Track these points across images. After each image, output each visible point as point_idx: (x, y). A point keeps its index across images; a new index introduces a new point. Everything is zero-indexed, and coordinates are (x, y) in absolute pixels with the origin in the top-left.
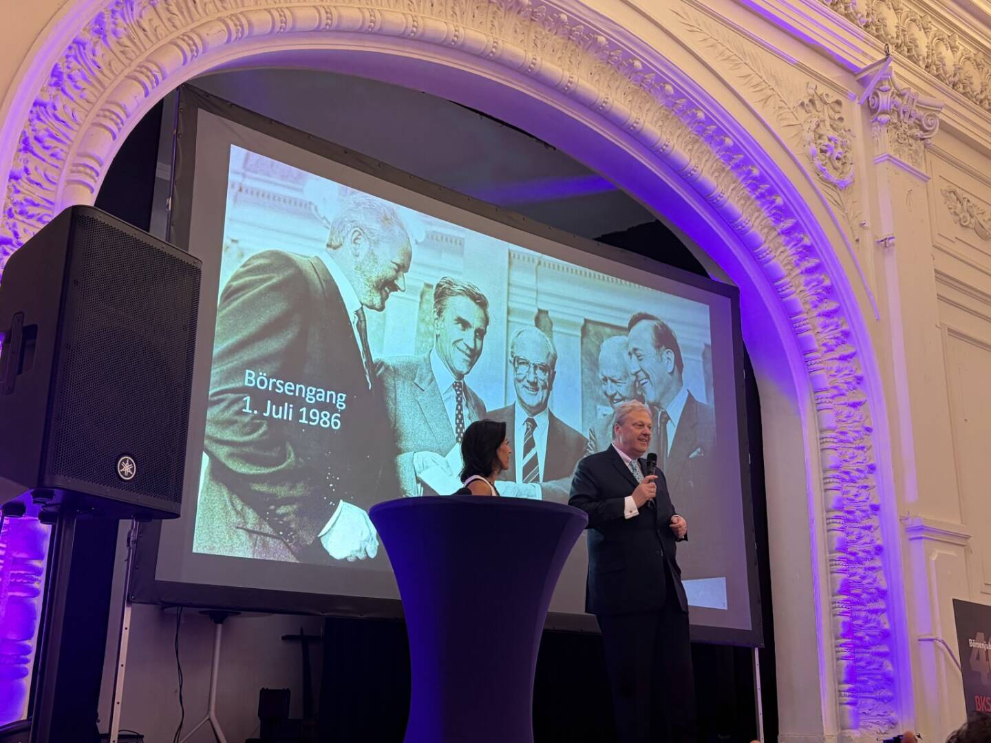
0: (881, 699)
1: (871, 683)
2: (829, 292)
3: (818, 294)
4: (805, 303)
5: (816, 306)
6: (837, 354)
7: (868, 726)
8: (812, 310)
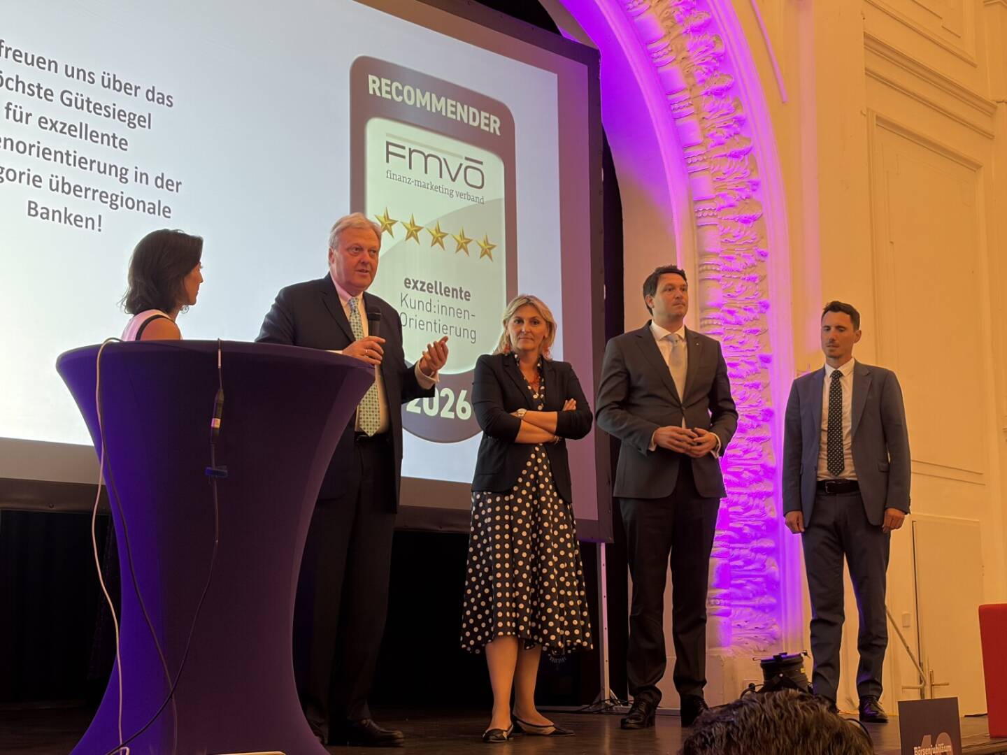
0: (761, 608)
1: (749, 587)
2: (720, 61)
3: (707, 63)
4: (689, 75)
5: (703, 81)
6: (726, 150)
7: (742, 643)
8: (698, 85)
